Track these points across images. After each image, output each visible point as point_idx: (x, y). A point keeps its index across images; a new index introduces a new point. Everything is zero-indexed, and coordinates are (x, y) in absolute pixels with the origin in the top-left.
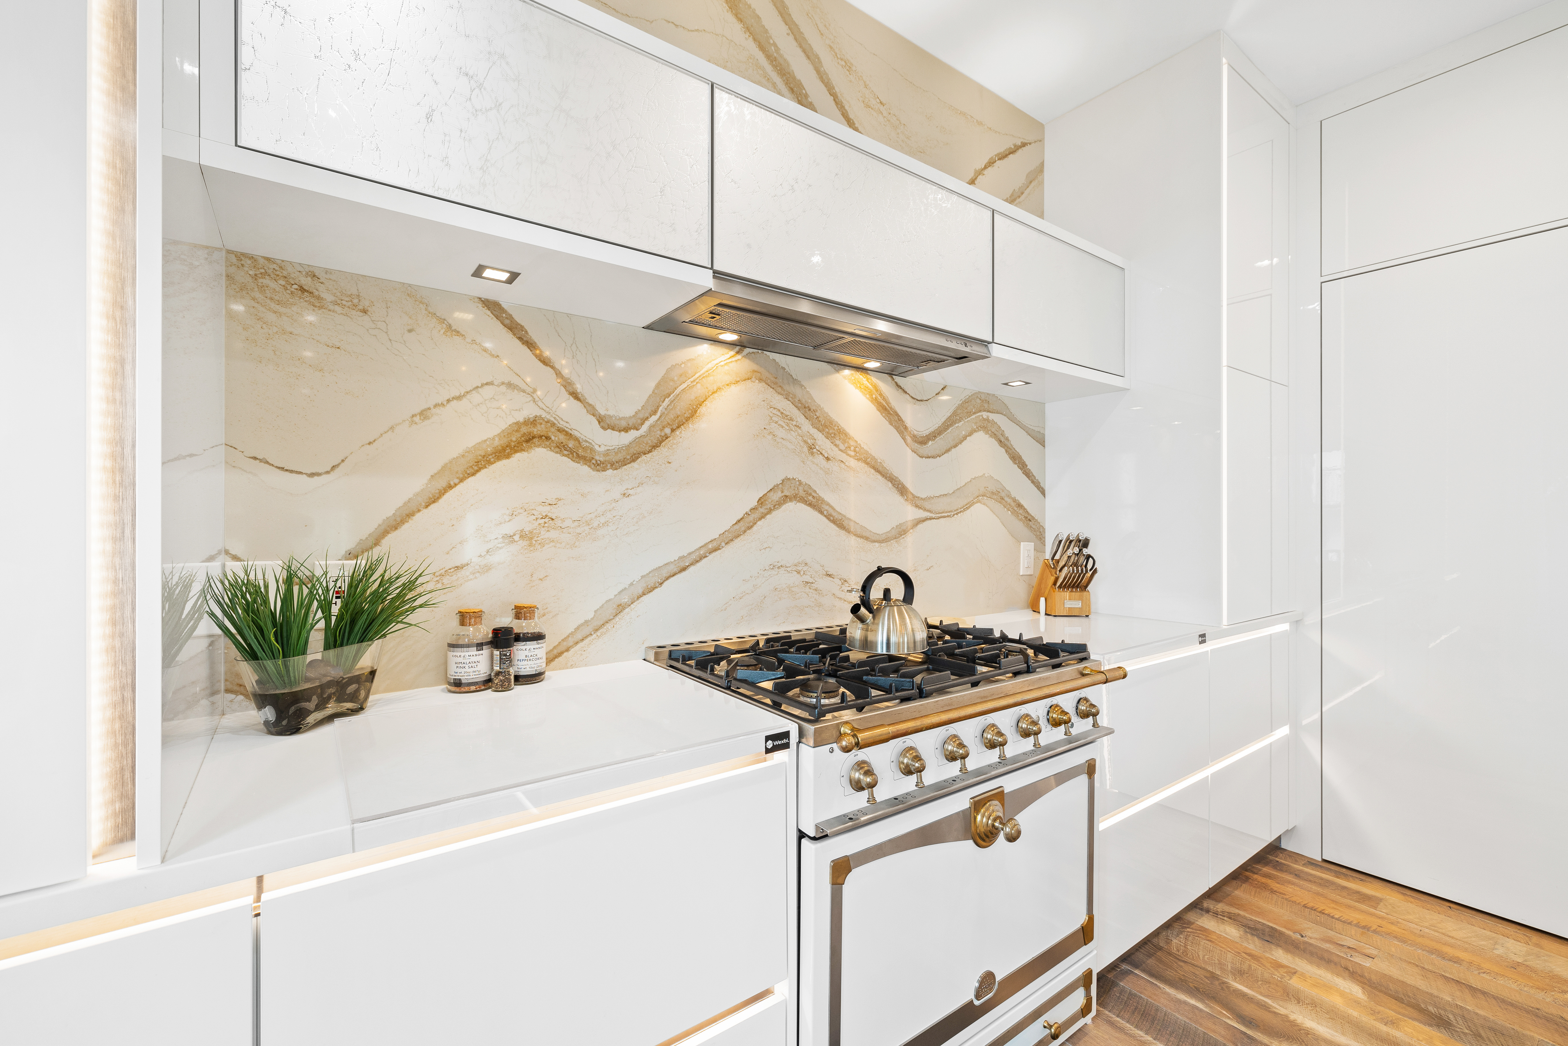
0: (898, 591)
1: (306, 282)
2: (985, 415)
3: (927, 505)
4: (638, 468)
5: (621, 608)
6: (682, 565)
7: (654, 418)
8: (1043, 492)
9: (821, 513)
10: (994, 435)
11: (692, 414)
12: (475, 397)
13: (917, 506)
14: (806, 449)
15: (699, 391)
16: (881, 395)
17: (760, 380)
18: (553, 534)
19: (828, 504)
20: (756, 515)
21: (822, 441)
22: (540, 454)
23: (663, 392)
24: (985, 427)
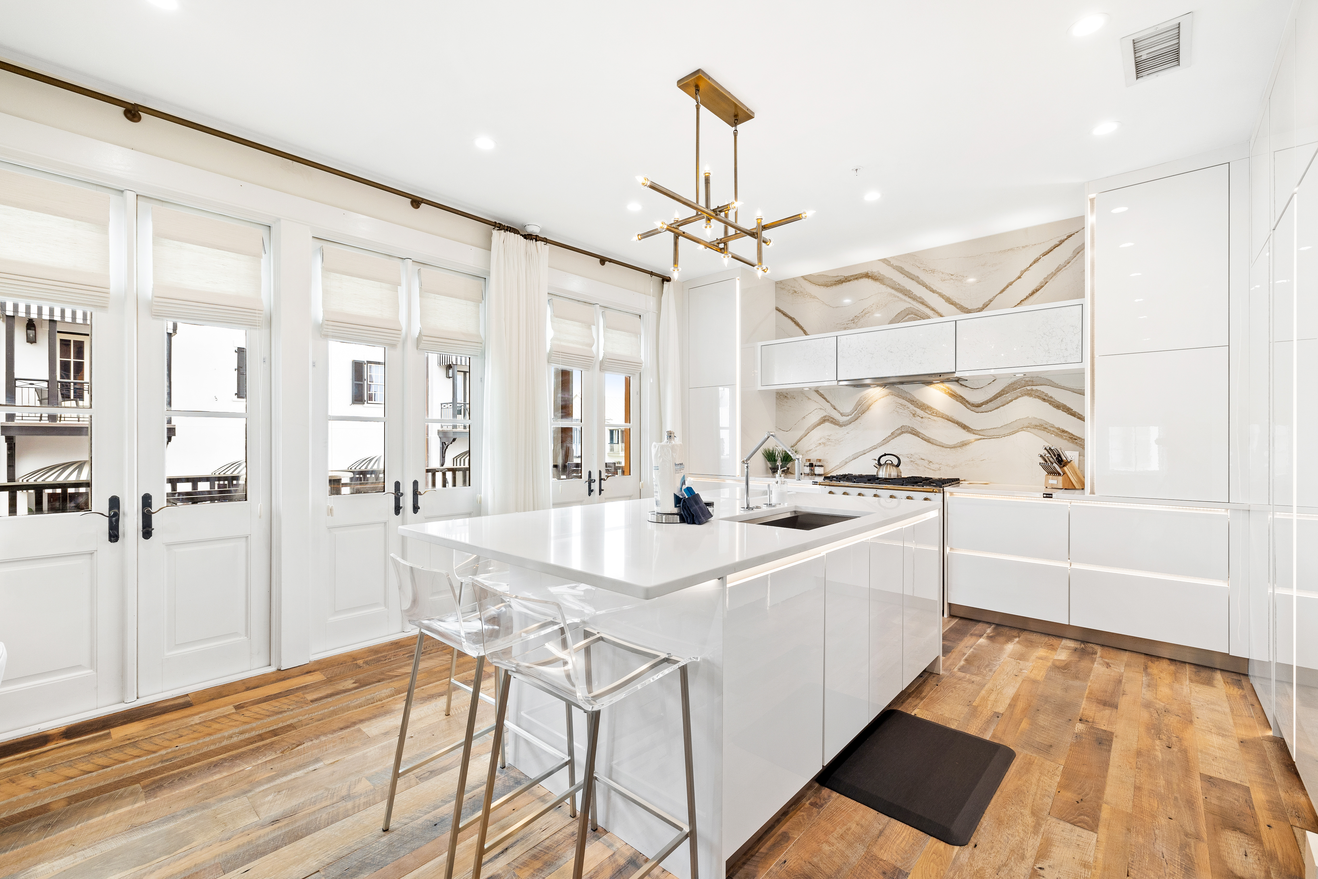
1: (786, 395)
2: (1029, 388)
3: (981, 433)
4: (851, 426)
5: (846, 463)
6: (864, 452)
7: (856, 412)
8: (1085, 422)
9: (919, 437)
10: (1039, 397)
11: (868, 408)
12: (813, 412)
13: (974, 434)
14: (912, 415)
15: (870, 402)
16: (951, 390)
17: (892, 395)
18: (830, 443)
19: (922, 434)
20: (890, 438)
21: (919, 411)
22: (827, 424)
23: (859, 404)
24: (1029, 394)
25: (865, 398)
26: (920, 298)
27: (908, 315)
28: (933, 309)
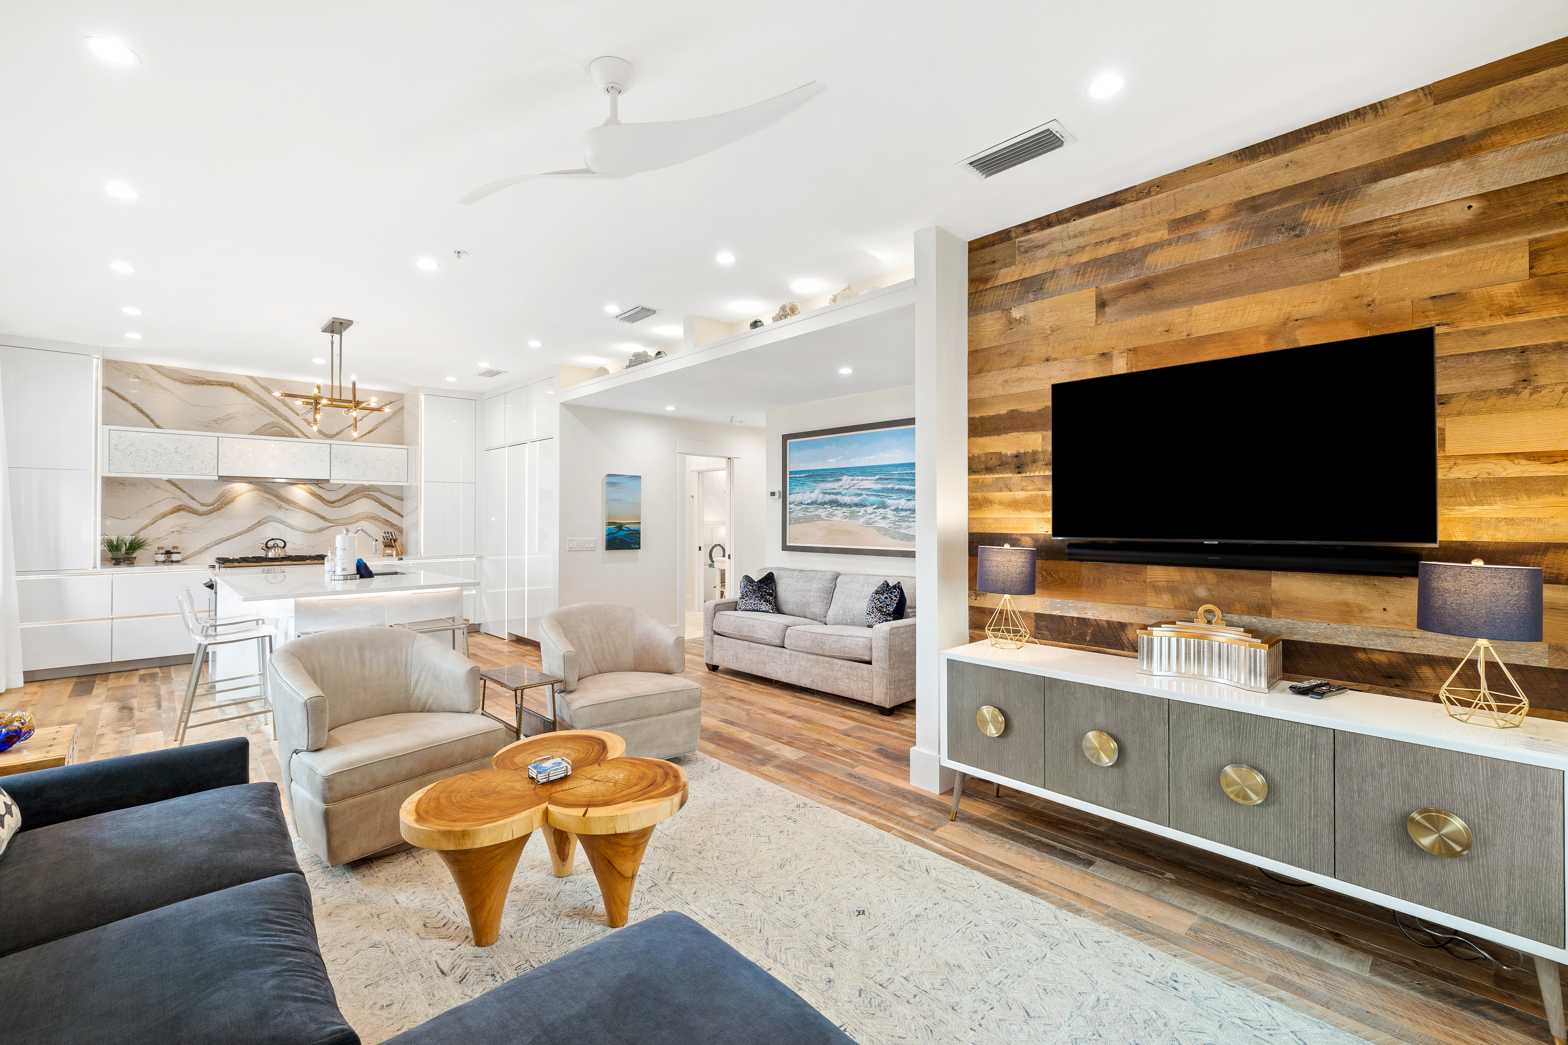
0: (282, 544)
1: (122, 482)
2: (366, 493)
3: (334, 522)
4: (213, 515)
5: (207, 548)
6: (227, 539)
7: (219, 503)
8: (402, 516)
10: (373, 499)
11: (232, 500)
12: (164, 501)
13: (329, 522)
14: (277, 508)
15: (235, 495)
16: (311, 491)
17: (257, 492)
18: (187, 531)
21: (283, 504)
22: (182, 513)
23: (222, 496)
24: (367, 496)
25: (229, 491)
26: (285, 416)
27: (274, 427)
28: (297, 428)
